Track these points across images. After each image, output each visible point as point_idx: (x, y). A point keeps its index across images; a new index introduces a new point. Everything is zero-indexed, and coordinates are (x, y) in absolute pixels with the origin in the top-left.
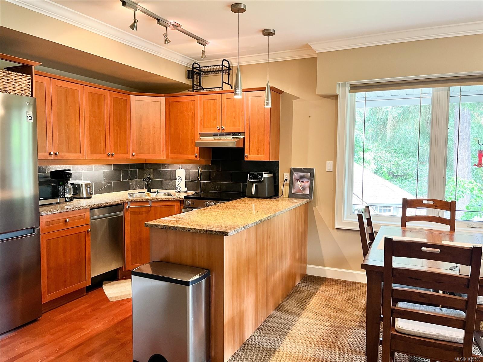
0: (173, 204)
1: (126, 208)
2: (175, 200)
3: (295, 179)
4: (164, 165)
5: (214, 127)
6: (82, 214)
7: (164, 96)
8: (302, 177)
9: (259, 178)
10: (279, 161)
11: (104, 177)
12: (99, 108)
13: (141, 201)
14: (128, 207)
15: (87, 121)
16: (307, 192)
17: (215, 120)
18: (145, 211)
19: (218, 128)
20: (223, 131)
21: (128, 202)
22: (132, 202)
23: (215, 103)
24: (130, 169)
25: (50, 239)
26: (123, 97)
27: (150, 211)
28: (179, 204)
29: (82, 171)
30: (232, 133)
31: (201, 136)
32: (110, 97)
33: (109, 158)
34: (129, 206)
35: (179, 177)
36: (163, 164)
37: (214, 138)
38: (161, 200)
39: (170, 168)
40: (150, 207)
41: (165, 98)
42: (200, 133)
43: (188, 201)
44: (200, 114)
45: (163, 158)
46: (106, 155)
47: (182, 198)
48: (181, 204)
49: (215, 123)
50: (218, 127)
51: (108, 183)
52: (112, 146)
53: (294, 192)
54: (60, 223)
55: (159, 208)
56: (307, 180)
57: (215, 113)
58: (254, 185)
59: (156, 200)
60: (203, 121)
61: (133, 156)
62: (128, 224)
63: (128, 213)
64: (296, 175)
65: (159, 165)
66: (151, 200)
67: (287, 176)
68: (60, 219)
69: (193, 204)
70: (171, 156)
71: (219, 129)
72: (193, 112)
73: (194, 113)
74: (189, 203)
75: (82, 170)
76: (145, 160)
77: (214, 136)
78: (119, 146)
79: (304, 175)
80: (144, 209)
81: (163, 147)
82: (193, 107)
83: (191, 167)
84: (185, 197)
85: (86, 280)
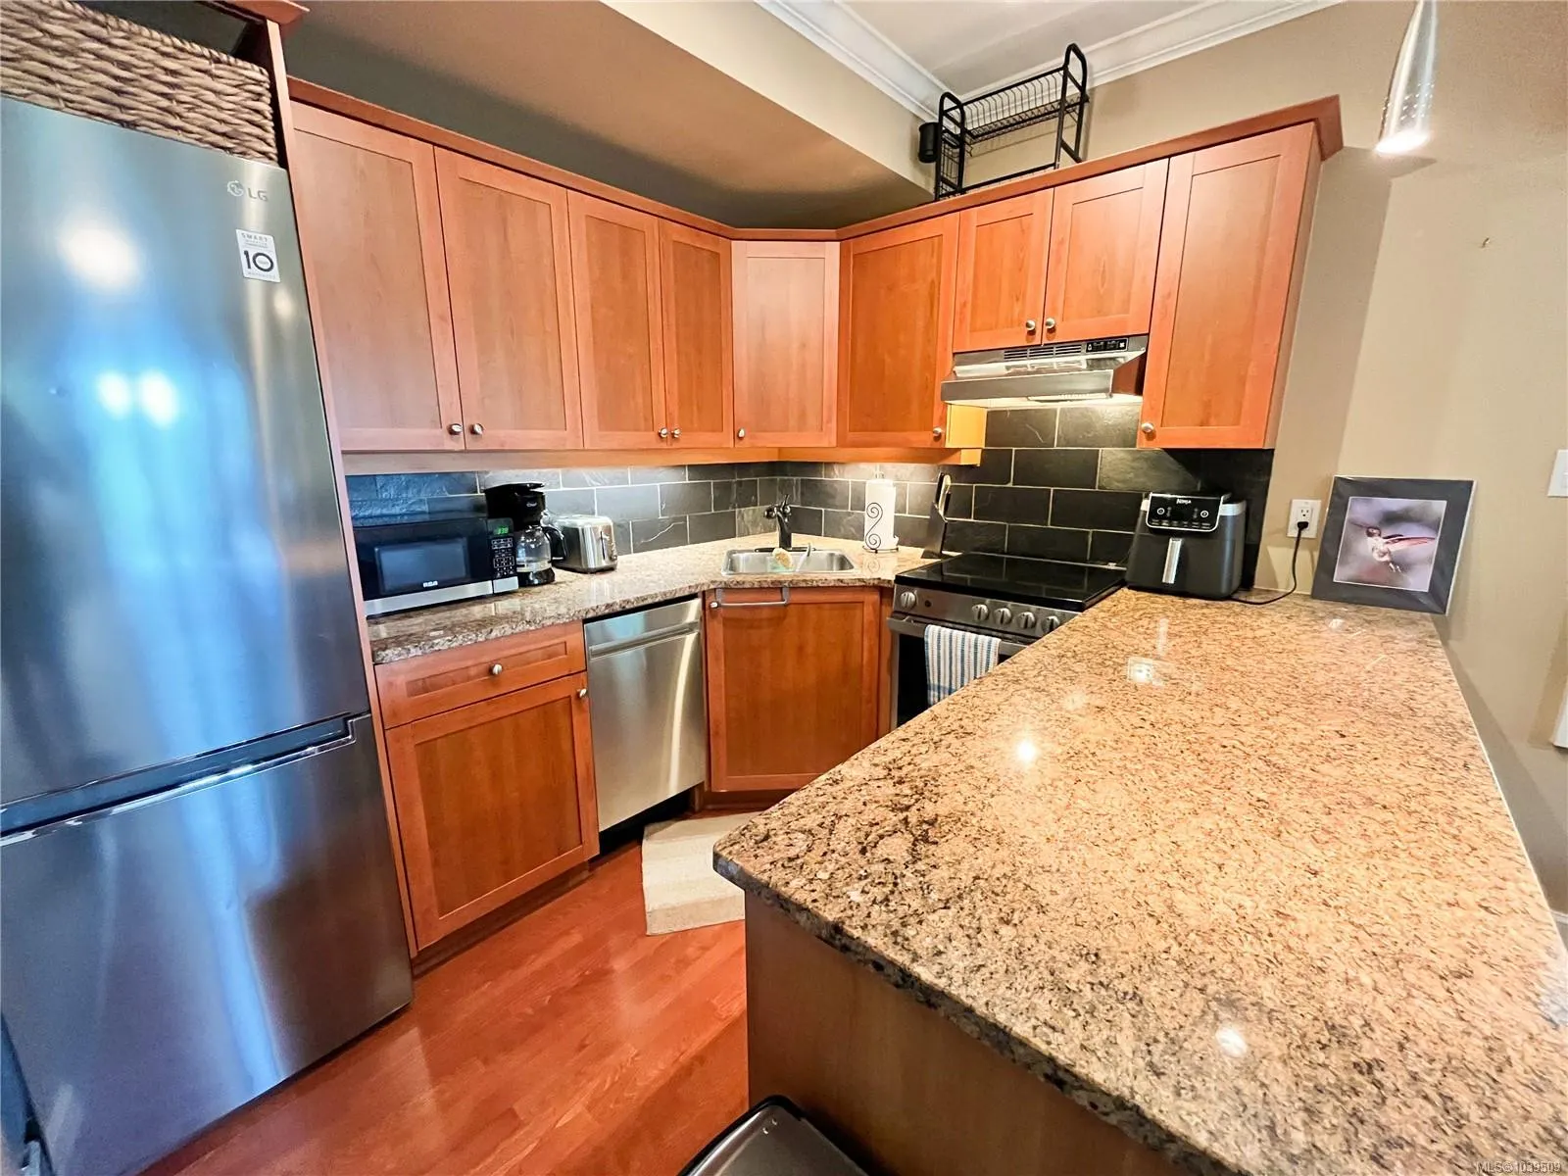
0: (860, 597)
1: (710, 606)
2: (864, 586)
3: (1353, 523)
4: (829, 464)
5: (1012, 327)
6: (556, 641)
7: (834, 237)
8: (1391, 519)
9: (1201, 520)
10: (1271, 452)
11: (662, 503)
12: (625, 277)
13: (756, 586)
14: (715, 605)
15: (585, 321)
16: (1419, 581)
17: (1018, 300)
18: (770, 620)
19: (1028, 325)
20: (1048, 339)
21: (715, 589)
22: (727, 589)
23: (1023, 231)
24: (737, 479)
25: (435, 739)
26: (707, 243)
27: (784, 618)
28: (876, 597)
29: (593, 485)
30: (1090, 342)
31: (959, 364)
32: (662, 239)
33: (664, 445)
34: (718, 603)
35: (875, 505)
36: (826, 463)
37: (1008, 368)
38: (818, 587)
39: (846, 475)
40: (785, 605)
41: (838, 243)
42: (954, 354)
43: (911, 595)
44: (959, 281)
45: (830, 443)
46: (653, 435)
47: (889, 581)
48: (885, 600)
49: (1017, 310)
50: (1032, 323)
51: (675, 520)
52: (674, 408)
53: (1340, 575)
54: (469, 678)
55: (812, 612)
56: (1426, 533)
57: (1020, 270)
58: (1175, 546)
59: (804, 585)
60: (969, 306)
61: (741, 438)
62: (717, 659)
63: (715, 623)
64: (1360, 509)
65: (813, 466)
66: (786, 584)
67: (1309, 509)
68: (467, 667)
69: (928, 604)
70: (851, 436)
71: (1032, 333)
72: (933, 282)
73: (936, 283)
74: (913, 599)
75: (594, 483)
76: (777, 450)
77: (1008, 358)
78: (695, 408)
79: (1407, 510)
80: (765, 614)
81: (830, 408)
82: (935, 260)
83: (911, 474)
84: (899, 579)
85: (581, 843)
